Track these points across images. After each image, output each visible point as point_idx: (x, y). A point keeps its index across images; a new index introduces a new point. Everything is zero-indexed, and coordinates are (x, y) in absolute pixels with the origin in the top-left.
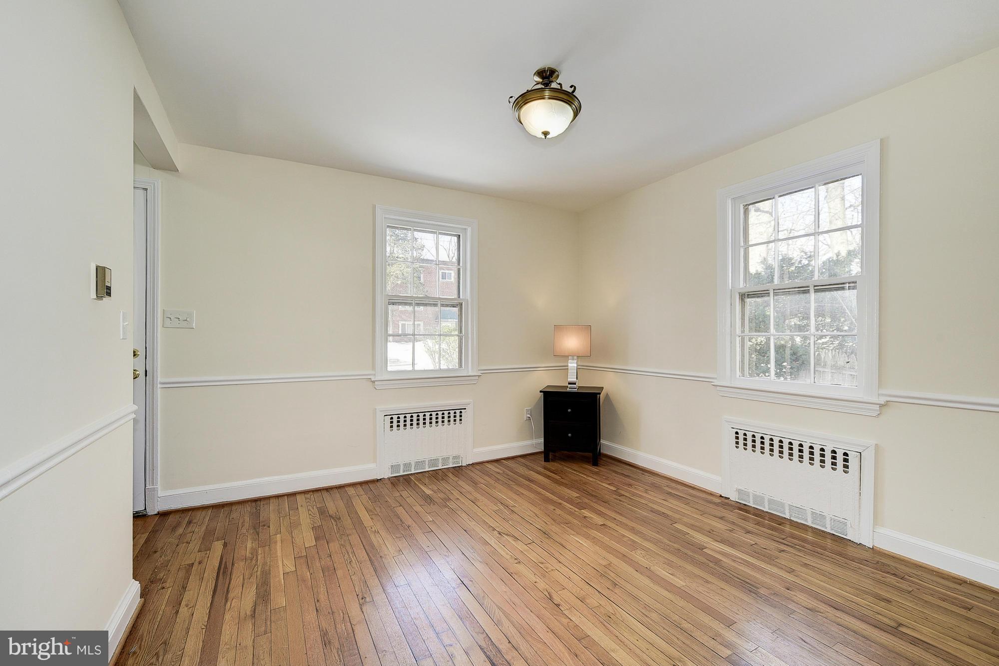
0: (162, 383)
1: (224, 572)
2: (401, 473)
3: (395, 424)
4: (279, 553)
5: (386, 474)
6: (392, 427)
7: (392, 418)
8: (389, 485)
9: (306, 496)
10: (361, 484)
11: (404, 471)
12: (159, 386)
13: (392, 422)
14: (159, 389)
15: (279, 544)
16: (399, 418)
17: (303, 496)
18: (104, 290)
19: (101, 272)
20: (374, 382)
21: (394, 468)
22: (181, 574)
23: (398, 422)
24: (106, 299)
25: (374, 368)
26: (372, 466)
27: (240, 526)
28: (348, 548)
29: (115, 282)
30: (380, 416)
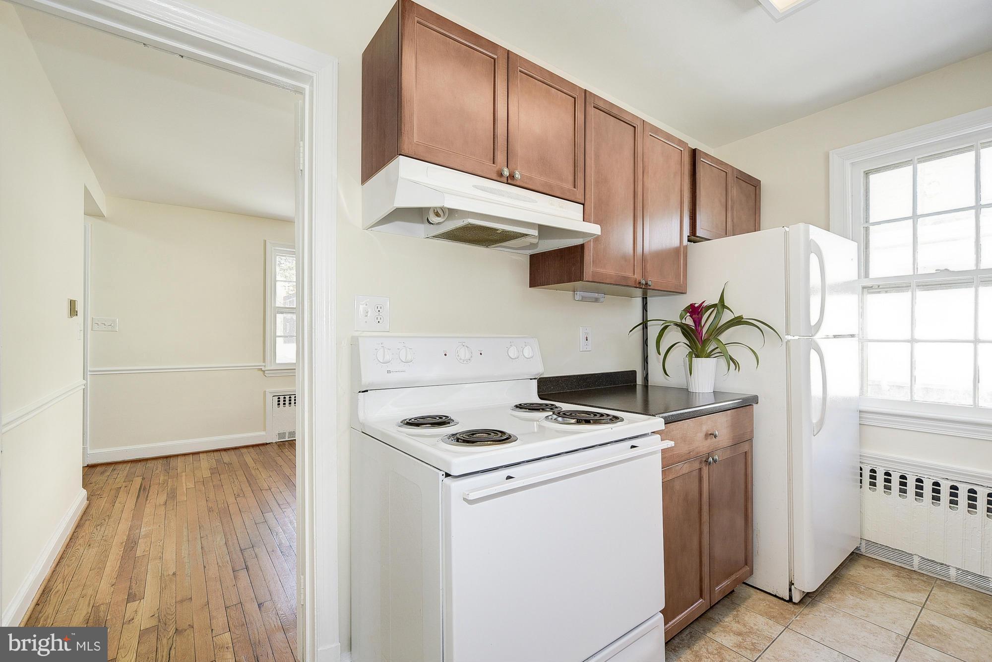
0: (90, 371)
1: (144, 490)
2: (287, 439)
3: (282, 402)
4: (184, 481)
5: (275, 439)
6: (279, 404)
7: (279, 398)
8: (276, 447)
9: (208, 454)
10: (253, 446)
11: (288, 438)
12: (89, 373)
13: (279, 401)
14: (89, 376)
15: (184, 477)
16: (285, 398)
17: (205, 455)
18: (73, 312)
19: (72, 303)
20: (264, 371)
21: (281, 435)
22: (113, 492)
23: (284, 401)
24: (75, 317)
25: (264, 361)
26: (263, 433)
27: (154, 469)
28: (234, 477)
29: (79, 307)
30: (269, 397)
